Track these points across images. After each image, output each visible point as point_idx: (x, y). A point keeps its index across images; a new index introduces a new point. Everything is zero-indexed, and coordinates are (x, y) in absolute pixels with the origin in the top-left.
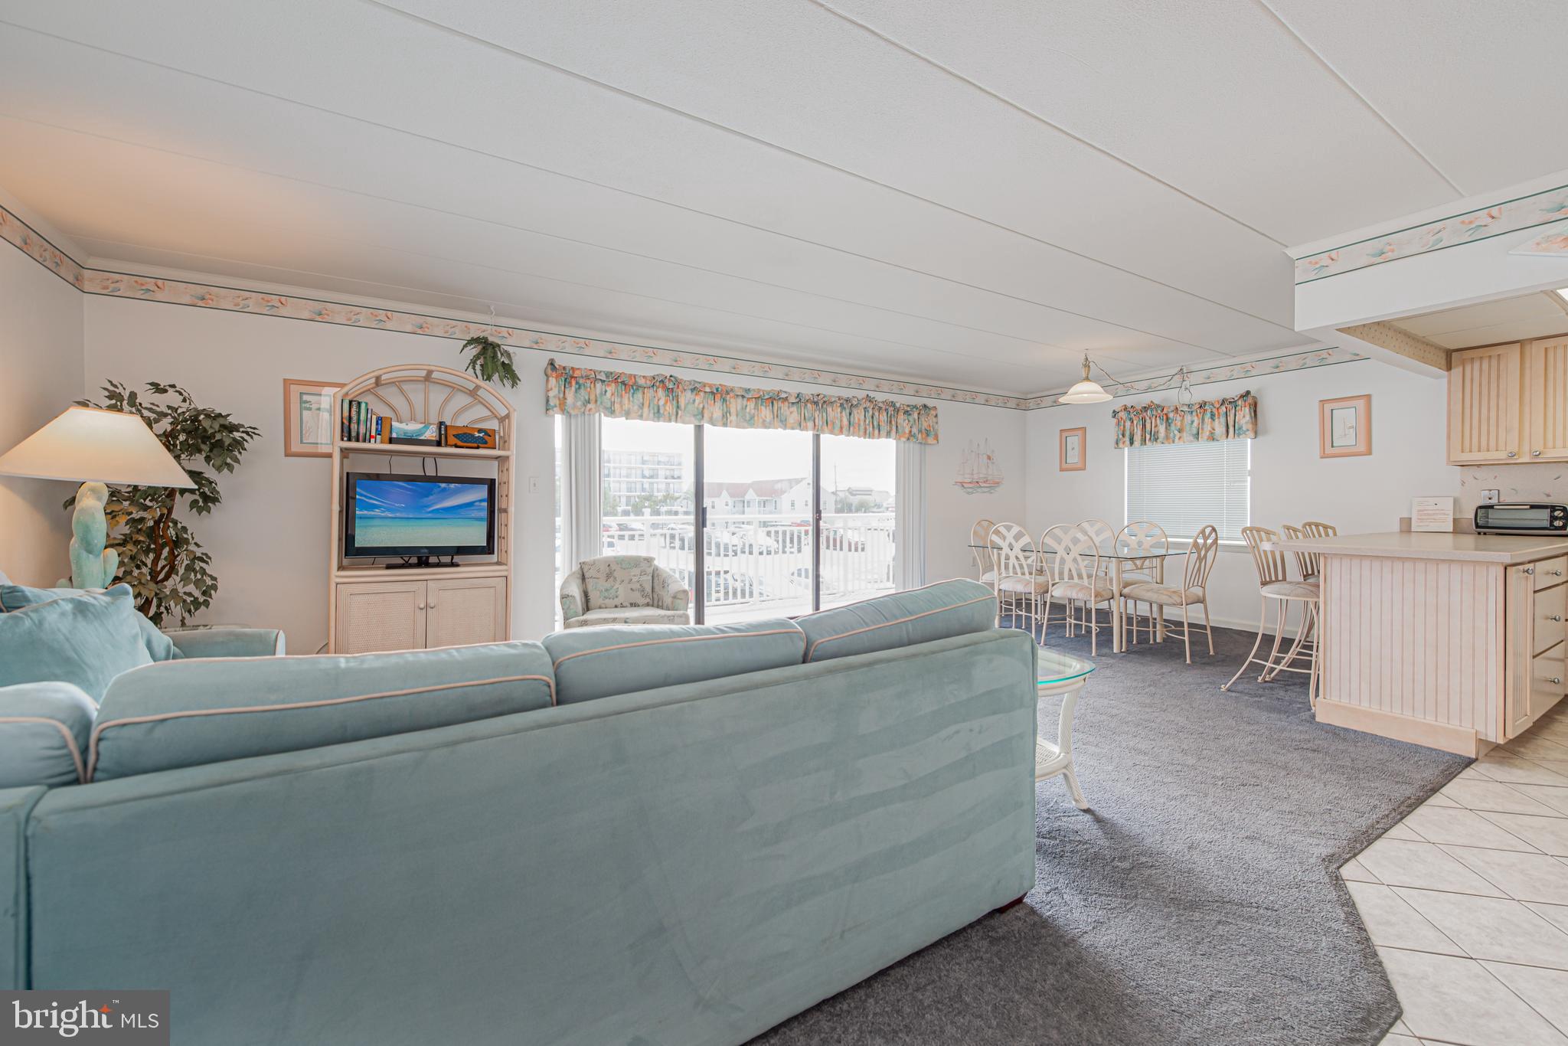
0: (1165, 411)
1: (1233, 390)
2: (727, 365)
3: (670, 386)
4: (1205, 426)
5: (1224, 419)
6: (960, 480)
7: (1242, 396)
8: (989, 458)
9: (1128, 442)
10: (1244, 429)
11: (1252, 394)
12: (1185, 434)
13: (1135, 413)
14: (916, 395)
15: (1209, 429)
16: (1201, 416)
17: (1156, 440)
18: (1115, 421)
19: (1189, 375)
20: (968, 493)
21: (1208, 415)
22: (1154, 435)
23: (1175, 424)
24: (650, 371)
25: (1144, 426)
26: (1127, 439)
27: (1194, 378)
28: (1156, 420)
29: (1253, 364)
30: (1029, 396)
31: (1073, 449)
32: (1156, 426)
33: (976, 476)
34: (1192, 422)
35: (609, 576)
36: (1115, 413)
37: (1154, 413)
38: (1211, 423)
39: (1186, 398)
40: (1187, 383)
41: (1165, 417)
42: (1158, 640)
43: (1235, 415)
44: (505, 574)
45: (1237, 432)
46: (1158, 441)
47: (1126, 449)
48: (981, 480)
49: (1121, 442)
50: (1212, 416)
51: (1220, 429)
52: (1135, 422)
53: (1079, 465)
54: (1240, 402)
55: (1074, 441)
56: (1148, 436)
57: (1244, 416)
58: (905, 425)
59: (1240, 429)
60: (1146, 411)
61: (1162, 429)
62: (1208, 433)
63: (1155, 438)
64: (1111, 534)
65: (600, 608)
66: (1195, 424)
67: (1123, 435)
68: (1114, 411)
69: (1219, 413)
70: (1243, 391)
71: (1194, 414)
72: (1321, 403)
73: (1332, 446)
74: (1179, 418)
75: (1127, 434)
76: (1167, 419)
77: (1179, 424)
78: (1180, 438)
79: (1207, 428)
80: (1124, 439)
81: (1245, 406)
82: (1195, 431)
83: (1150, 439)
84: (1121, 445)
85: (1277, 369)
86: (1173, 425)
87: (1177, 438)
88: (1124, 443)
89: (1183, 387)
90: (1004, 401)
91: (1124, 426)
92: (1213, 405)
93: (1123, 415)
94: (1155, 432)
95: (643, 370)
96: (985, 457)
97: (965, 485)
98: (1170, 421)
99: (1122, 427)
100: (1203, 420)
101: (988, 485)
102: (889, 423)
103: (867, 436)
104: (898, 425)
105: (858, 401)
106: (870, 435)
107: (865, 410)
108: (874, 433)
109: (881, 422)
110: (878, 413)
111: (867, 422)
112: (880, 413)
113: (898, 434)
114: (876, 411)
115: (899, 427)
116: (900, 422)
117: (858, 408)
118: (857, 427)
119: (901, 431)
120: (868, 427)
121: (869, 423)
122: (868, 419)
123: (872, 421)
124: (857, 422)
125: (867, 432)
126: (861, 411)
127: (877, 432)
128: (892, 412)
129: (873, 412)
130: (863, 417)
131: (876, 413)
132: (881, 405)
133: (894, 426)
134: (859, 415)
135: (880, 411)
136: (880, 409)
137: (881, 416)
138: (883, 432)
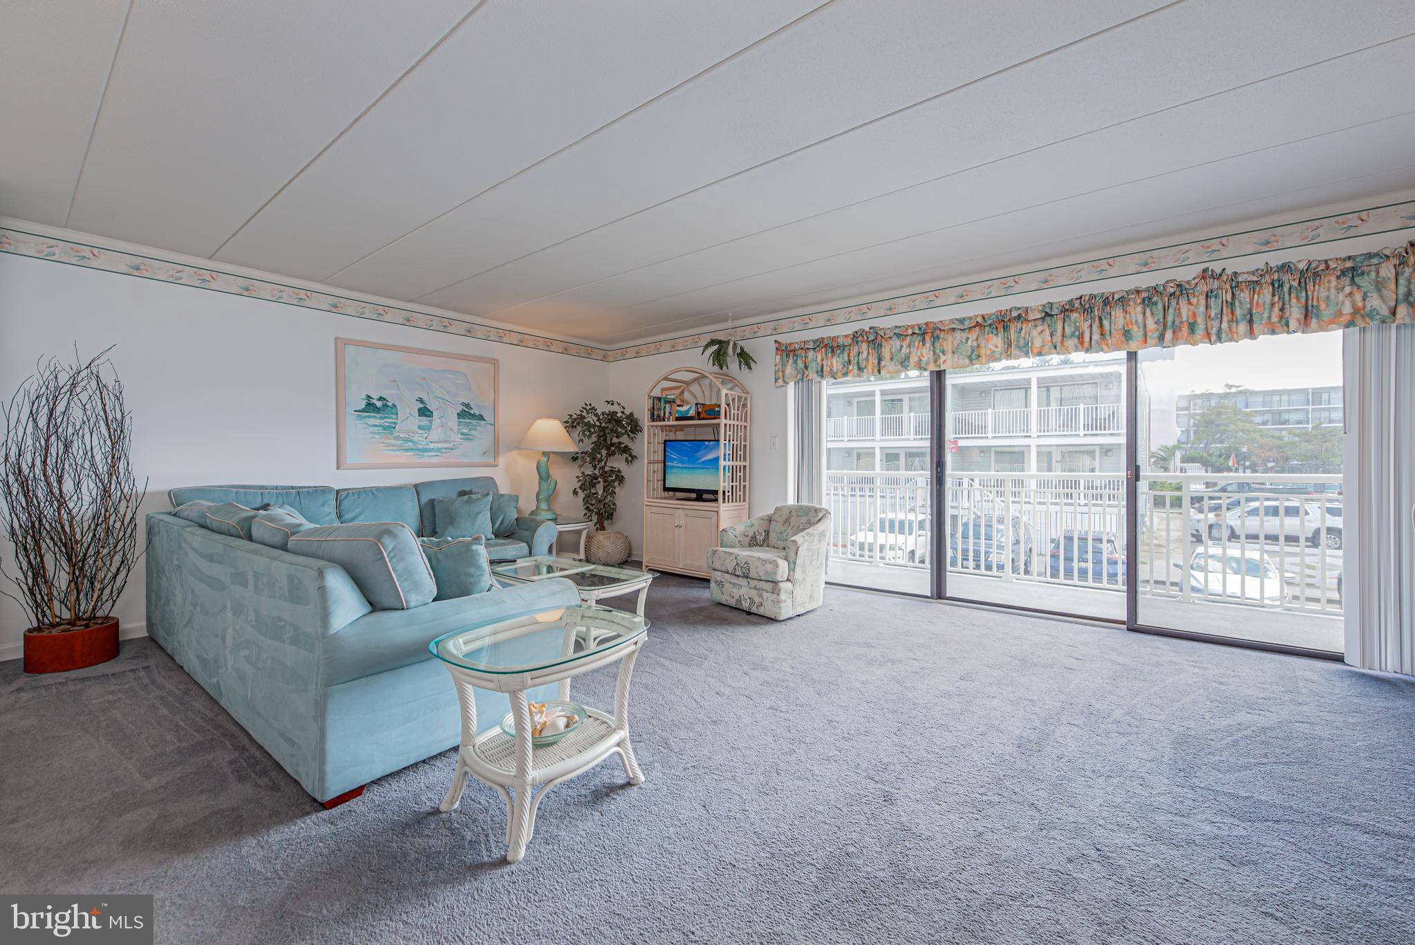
2: (951, 296)
3: (875, 339)
24: (849, 329)
35: (787, 521)
44: (716, 509)
58: (1341, 297)
65: (774, 547)
95: (841, 331)
102: (1283, 304)
103: (1214, 338)
104: (1315, 303)
105: (1178, 285)
106: (1224, 335)
107: (1207, 296)
108: (1235, 330)
109: (1257, 308)
110: (1247, 292)
111: (1213, 315)
112: (1254, 291)
113: (1314, 320)
114: (1242, 291)
115: (1318, 307)
116: (1323, 294)
117: (1188, 297)
118: (1185, 329)
119: (1326, 313)
120: (1216, 324)
121: (1219, 316)
122: (1215, 309)
123: (1229, 310)
124: (1185, 319)
125: (1214, 331)
126: (1198, 300)
127: (1243, 327)
128: (1292, 283)
129: (1233, 293)
130: (1202, 309)
131: (1242, 295)
132: (1255, 279)
133: (1299, 307)
134: (1190, 307)
135: (1254, 288)
136: (1254, 286)
137: (1256, 296)
138: (1261, 324)
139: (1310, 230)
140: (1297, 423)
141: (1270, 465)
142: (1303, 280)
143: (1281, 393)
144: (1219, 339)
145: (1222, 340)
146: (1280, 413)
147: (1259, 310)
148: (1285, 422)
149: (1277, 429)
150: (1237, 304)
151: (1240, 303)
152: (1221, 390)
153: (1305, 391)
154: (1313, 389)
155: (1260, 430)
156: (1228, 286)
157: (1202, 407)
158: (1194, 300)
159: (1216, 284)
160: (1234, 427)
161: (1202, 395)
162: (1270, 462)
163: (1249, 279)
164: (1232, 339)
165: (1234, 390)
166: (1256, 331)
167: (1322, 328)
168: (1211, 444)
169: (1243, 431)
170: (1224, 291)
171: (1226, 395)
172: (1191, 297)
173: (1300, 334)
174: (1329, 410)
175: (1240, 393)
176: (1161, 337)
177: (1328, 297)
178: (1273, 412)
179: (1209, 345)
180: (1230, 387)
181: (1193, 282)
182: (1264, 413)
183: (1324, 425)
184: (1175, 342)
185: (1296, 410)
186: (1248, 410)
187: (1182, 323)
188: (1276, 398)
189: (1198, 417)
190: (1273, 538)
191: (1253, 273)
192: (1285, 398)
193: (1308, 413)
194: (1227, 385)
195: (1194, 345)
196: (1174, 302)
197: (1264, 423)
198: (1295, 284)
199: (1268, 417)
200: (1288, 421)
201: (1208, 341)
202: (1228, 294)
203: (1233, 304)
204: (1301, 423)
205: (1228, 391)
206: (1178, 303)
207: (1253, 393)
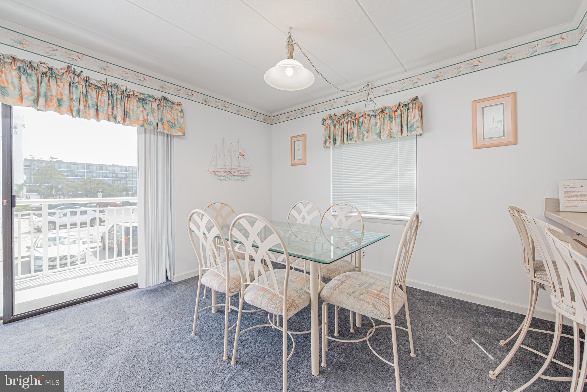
0: (357, 116)
1: (405, 97)
4: (385, 126)
5: (399, 120)
6: (213, 169)
7: (413, 100)
8: (241, 154)
9: (332, 142)
10: (415, 126)
11: (420, 100)
12: (370, 134)
13: (337, 120)
14: (162, 90)
15: (388, 128)
16: (382, 120)
17: (351, 139)
18: (324, 127)
19: (372, 90)
20: (221, 180)
21: (388, 117)
22: (350, 135)
23: (364, 126)
25: (343, 129)
26: (332, 140)
27: (376, 92)
28: (351, 124)
29: (419, 77)
30: (273, 115)
31: (299, 150)
32: (351, 129)
33: (228, 168)
34: (376, 124)
36: (324, 120)
37: (350, 119)
38: (390, 124)
39: (371, 107)
40: (371, 96)
41: (357, 122)
42: (357, 325)
43: (408, 116)
45: (409, 129)
46: (353, 140)
47: (331, 147)
48: (233, 171)
49: (328, 142)
50: (391, 118)
51: (395, 127)
52: (337, 127)
53: (303, 161)
54: (411, 105)
55: (299, 145)
56: (345, 137)
57: (414, 116)
58: (139, 111)
59: (411, 127)
60: (344, 118)
61: (355, 130)
62: (387, 132)
63: (350, 137)
64: (318, 214)
66: (378, 125)
67: (329, 137)
68: (323, 119)
69: (395, 116)
70: (413, 96)
71: (377, 117)
72: (474, 103)
73: (484, 138)
74: (366, 121)
75: (332, 136)
76: (359, 123)
77: (367, 126)
78: (367, 137)
79: (387, 128)
80: (330, 140)
81: (415, 109)
82: (378, 131)
83: (347, 138)
84: (328, 145)
85: (438, 79)
86: (362, 128)
87: (365, 137)
88: (330, 142)
89: (369, 100)
90: (254, 115)
91: (330, 131)
92: (391, 109)
93: (329, 122)
94: (350, 133)
96: (237, 153)
97: (218, 174)
98: (360, 125)
99: (328, 131)
100: (384, 122)
101: (240, 175)
102: (113, 106)
103: (75, 113)
104: (128, 111)
105: (49, 68)
106: (81, 113)
107: (70, 85)
108: (88, 112)
109: (100, 104)
110: (95, 92)
111: (74, 98)
112: (98, 93)
113: (128, 119)
114: (92, 90)
115: (129, 113)
116: (132, 108)
117: (56, 80)
118: (55, 101)
119: (133, 117)
120: (76, 104)
121: (78, 100)
122: (76, 95)
123: (85, 99)
124: (54, 94)
125: (75, 109)
126: (64, 85)
127: (92, 112)
128: (118, 96)
129: (86, 89)
130: (67, 92)
131: (92, 92)
132: (100, 86)
133: (122, 110)
134: (58, 88)
135: (98, 91)
136: (99, 89)
137: (100, 96)
138: (103, 113)
139: (124, 73)
140: (81, 177)
141: (71, 193)
142: (123, 96)
143: (75, 164)
144: (79, 115)
145: (81, 116)
146: (74, 172)
147: (102, 105)
148: (76, 176)
149: (73, 179)
150: (89, 97)
151: (91, 96)
152: (48, 159)
153: (83, 164)
154: (87, 164)
155: (67, 179)
156: (83, 83)
157: (38, 166)
158: (61, 85)
159: (76, 79)
160: (55, 177)
161: (38, 160)
162: (70, 192)
163: (96, 84)
164: (86, 117)
165: (54, 160)
166: (100, 116)
167: (131, 124)
168: (43, 184)
169: (59, 179)
170: (81, 86)
171: (50, 162)
172: (59, 81)
173: (121, 125)
174: (92, 172)
175: (57, 162)
176: (36, 101)
177: (133, 110)
178: (71, 172)
179: (71, 117)
180: (52, 158)
181: (61, 71)
182: (67, 171)
183: (91, 178)
184: (47, 107)
185: (80, 171)
186: (61, 170)
187: (52, 96)
188: (72, 166)
189: (36, 171)
190: (74, 225)
191: (99, 82)
192: (76, 166)
193: (85, 173)
194: (51, 157)
195: (61, 114)
196: (45, 79)
197: (68, 176)
198: (119, 97)
199: (69, 173)
200: (77, 175)
201: (71, 114)
202: (83, 89)
203: (86, 96)
204: (82, 177)
205: (51, 160)
206: (49, 82)
207: (63, 162)
